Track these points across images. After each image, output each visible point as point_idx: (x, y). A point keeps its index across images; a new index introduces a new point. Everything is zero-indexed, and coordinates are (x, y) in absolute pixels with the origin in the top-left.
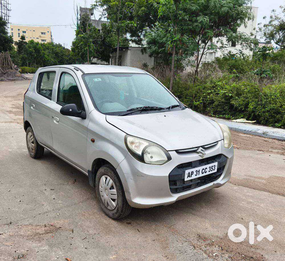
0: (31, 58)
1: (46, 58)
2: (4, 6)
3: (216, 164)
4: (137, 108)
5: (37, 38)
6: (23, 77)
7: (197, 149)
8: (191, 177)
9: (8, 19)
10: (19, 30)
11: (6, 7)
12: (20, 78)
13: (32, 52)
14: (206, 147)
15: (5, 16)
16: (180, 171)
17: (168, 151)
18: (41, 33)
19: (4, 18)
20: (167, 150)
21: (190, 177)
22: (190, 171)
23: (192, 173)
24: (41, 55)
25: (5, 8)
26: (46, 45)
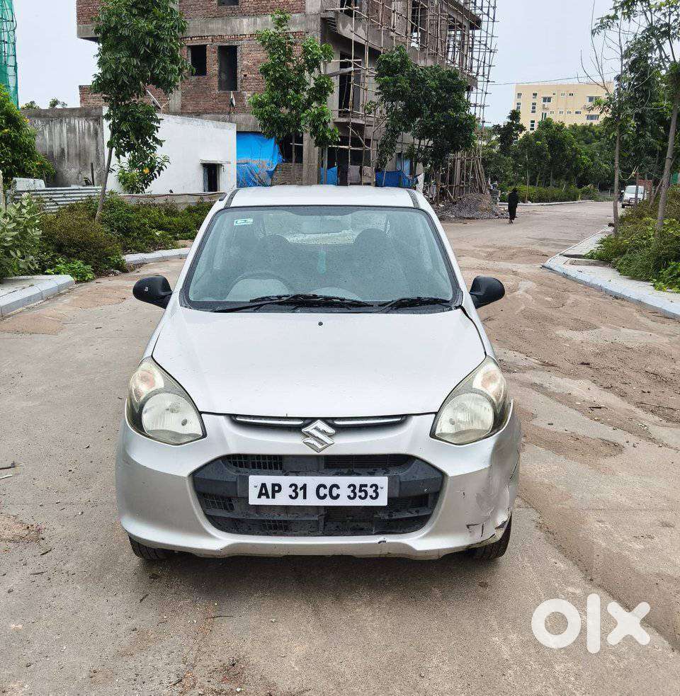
0: (539, 164)
1: (583, 163)
2: (480, 42)
3: (382, 481)
4: (279, 297)
5: (577, 113)
6: (493, 212)
7: (300, 423)
8: (273, 497)
9: (486, 73)
10: (535, 95)
11: (485, 45)
12: (486, 215)
13: (542, 149)
14: (337, 423)
15: (478, 67)
16: (231, 473)
17: (201, 413)
18: (588, 99)
19: (478, 71)
20: (200, 410)
21: (268, 497)
22: (269, 480)
23: (277, 488)
24: (565, 156)
25: (483, 47)
26: (596, 130)
